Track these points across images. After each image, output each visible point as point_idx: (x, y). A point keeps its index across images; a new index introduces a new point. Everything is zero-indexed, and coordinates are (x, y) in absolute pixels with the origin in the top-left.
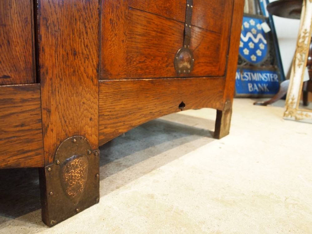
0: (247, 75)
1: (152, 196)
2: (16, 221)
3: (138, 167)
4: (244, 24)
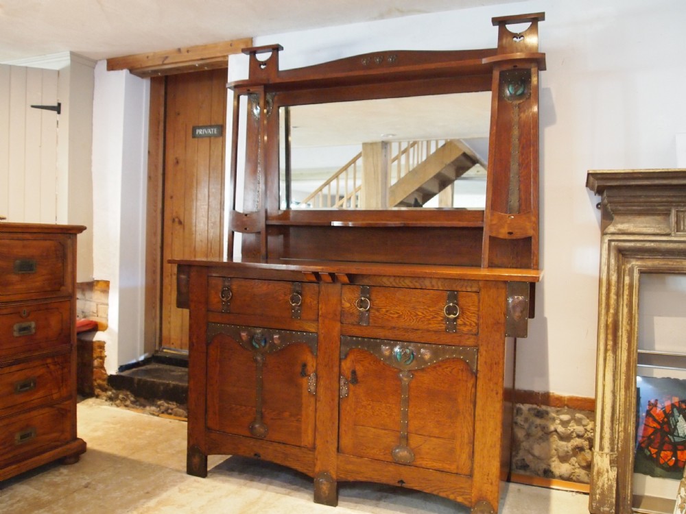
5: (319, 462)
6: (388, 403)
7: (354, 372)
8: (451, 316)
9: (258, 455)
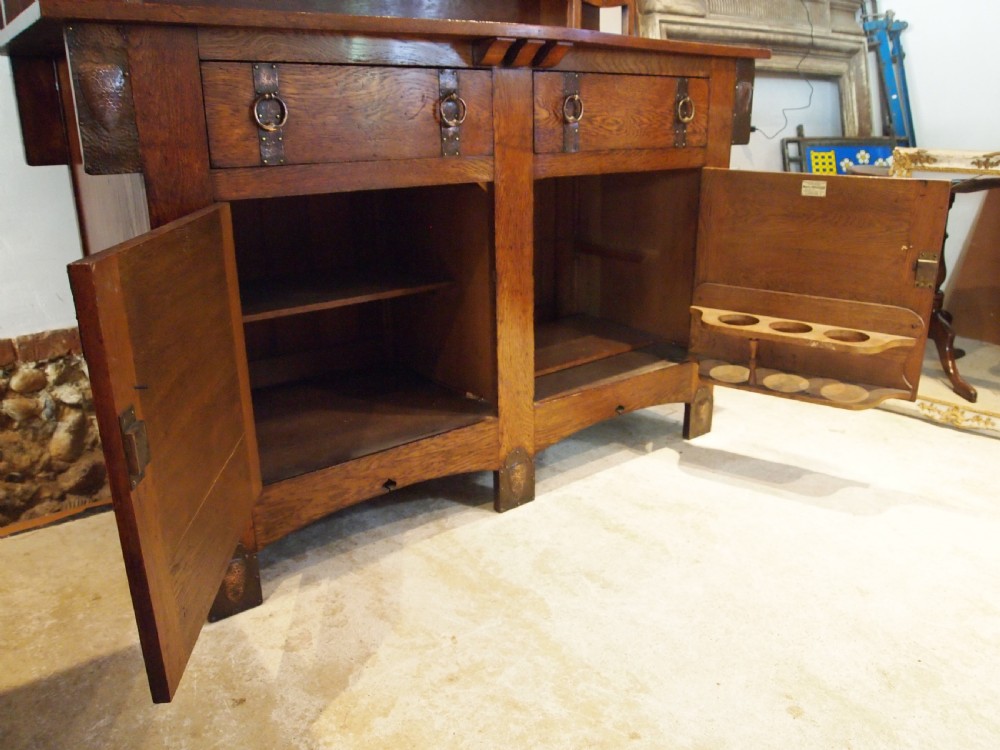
1: (580, 499)
2: (476, 509)
3: (572, 473)
4: (842, 164)
5: (506, 438)
8: (686, 119)
9: (390, 483)
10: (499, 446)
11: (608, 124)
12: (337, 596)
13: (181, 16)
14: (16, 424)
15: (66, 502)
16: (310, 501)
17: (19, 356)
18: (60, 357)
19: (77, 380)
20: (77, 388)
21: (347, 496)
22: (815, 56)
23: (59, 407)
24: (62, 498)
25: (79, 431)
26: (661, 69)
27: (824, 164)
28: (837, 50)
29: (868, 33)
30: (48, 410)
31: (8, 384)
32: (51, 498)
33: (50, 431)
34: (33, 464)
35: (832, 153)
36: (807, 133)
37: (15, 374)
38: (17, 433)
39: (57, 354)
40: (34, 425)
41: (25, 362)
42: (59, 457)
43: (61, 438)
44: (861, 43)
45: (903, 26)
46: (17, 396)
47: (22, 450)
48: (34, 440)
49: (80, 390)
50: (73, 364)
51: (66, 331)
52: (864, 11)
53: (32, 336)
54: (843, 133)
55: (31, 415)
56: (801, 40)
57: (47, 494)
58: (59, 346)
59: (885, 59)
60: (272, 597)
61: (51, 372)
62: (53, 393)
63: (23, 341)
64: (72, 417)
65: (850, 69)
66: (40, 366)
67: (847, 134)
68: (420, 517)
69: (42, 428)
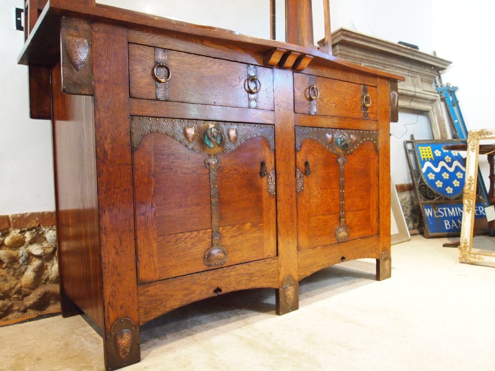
0: (443, 211)
1: (325, 308)
2: (265, 314)
3: (317, 297)
4: (435, 152)
5: (282, 269)
6: (332, 188)
7: (306, 164)
8: (368, 105)
9: (218, 290)
10: (279, 273)
11: (330, 103)
12: (186, 357)
13: (121, 17)
14: (4, 265)
15: (26, 313)
16: (172, 296)
17: (12, 225)
18: (34, 228)
19: (41, 243)
20: (41, 247)
21: (193, 295)
22: (416, 101)
23: (30, 257)
24: (25, 311)
25: (40, 271)
26: (354, 80)
27: (426, 152)
28: (426, 99)
29: (440, 93)
30: (23, 258)
31: (3, 242)
32: (18, 310)
33: (23, 270)
34: (11, 289)
35: (429, 147)
36: (416, 138)
37: (7, 236)
38: (4, 270)
39: (33, 226)
40: (15, 266)
41: (14, 229)
42: (26, 286)
43: (29, 274)
44: (437, 97)
45: (456, 89)
46: (8, 248)
47: (6, 280)
48: (13, 275)
49: (43, 247)
50: (40, 233)
51: (39, 213)
52: (436, 83)
53: (20, 214)
54: (433, 138)
55: (14, 260)
56: (409, 93)
57: (16, 308)
58: (34, 221)
59: (448, 104)
60: (146, 358)
61: (28, 236)
62: (28, 248)
63: (15, 217)
64: (36, 263)
65: (433, 108)
66: (22, 232)
67: (436, 138)
68: (233, 318)
69: (19, 268)
